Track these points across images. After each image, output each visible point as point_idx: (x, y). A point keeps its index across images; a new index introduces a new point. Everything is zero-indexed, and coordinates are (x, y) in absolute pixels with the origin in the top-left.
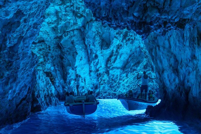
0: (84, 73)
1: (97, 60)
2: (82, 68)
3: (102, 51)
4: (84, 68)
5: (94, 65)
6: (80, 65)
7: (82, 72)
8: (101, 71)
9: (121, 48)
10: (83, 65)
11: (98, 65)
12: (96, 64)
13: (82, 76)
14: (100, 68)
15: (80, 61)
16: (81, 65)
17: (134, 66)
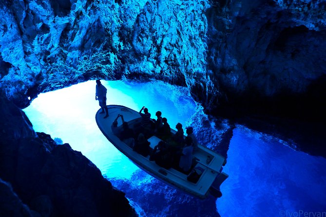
0: (17, 58)
1: (46, 35)
2: (12, 49)
3: (56, 18)
4: (15, 49)
5: (39, 43)
6: (6, 42)
7: (12, 55)
8: (54, 52)
9: (82, 19)
10: (11, 43)
11: (48, 43)
12: (45, 41)
13: (14, 63)
14: (53, 49)
15: (4, 33)
16: (9, 43)
17: (94, 45)
